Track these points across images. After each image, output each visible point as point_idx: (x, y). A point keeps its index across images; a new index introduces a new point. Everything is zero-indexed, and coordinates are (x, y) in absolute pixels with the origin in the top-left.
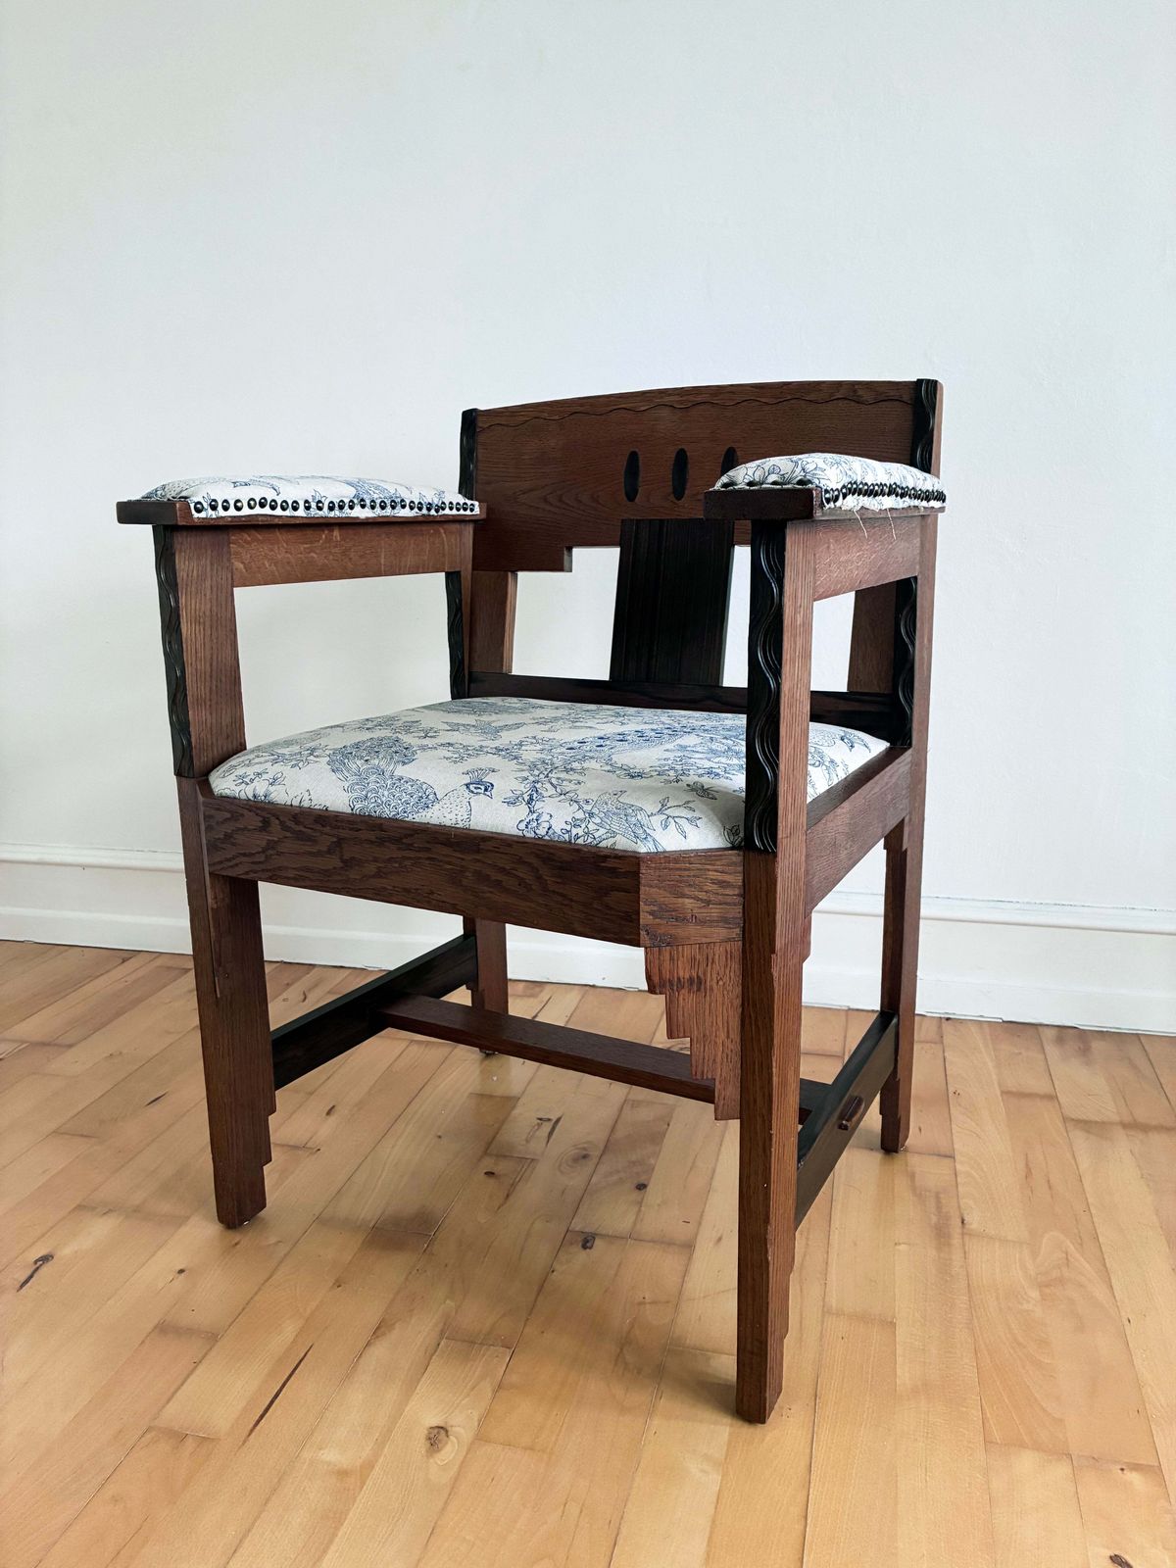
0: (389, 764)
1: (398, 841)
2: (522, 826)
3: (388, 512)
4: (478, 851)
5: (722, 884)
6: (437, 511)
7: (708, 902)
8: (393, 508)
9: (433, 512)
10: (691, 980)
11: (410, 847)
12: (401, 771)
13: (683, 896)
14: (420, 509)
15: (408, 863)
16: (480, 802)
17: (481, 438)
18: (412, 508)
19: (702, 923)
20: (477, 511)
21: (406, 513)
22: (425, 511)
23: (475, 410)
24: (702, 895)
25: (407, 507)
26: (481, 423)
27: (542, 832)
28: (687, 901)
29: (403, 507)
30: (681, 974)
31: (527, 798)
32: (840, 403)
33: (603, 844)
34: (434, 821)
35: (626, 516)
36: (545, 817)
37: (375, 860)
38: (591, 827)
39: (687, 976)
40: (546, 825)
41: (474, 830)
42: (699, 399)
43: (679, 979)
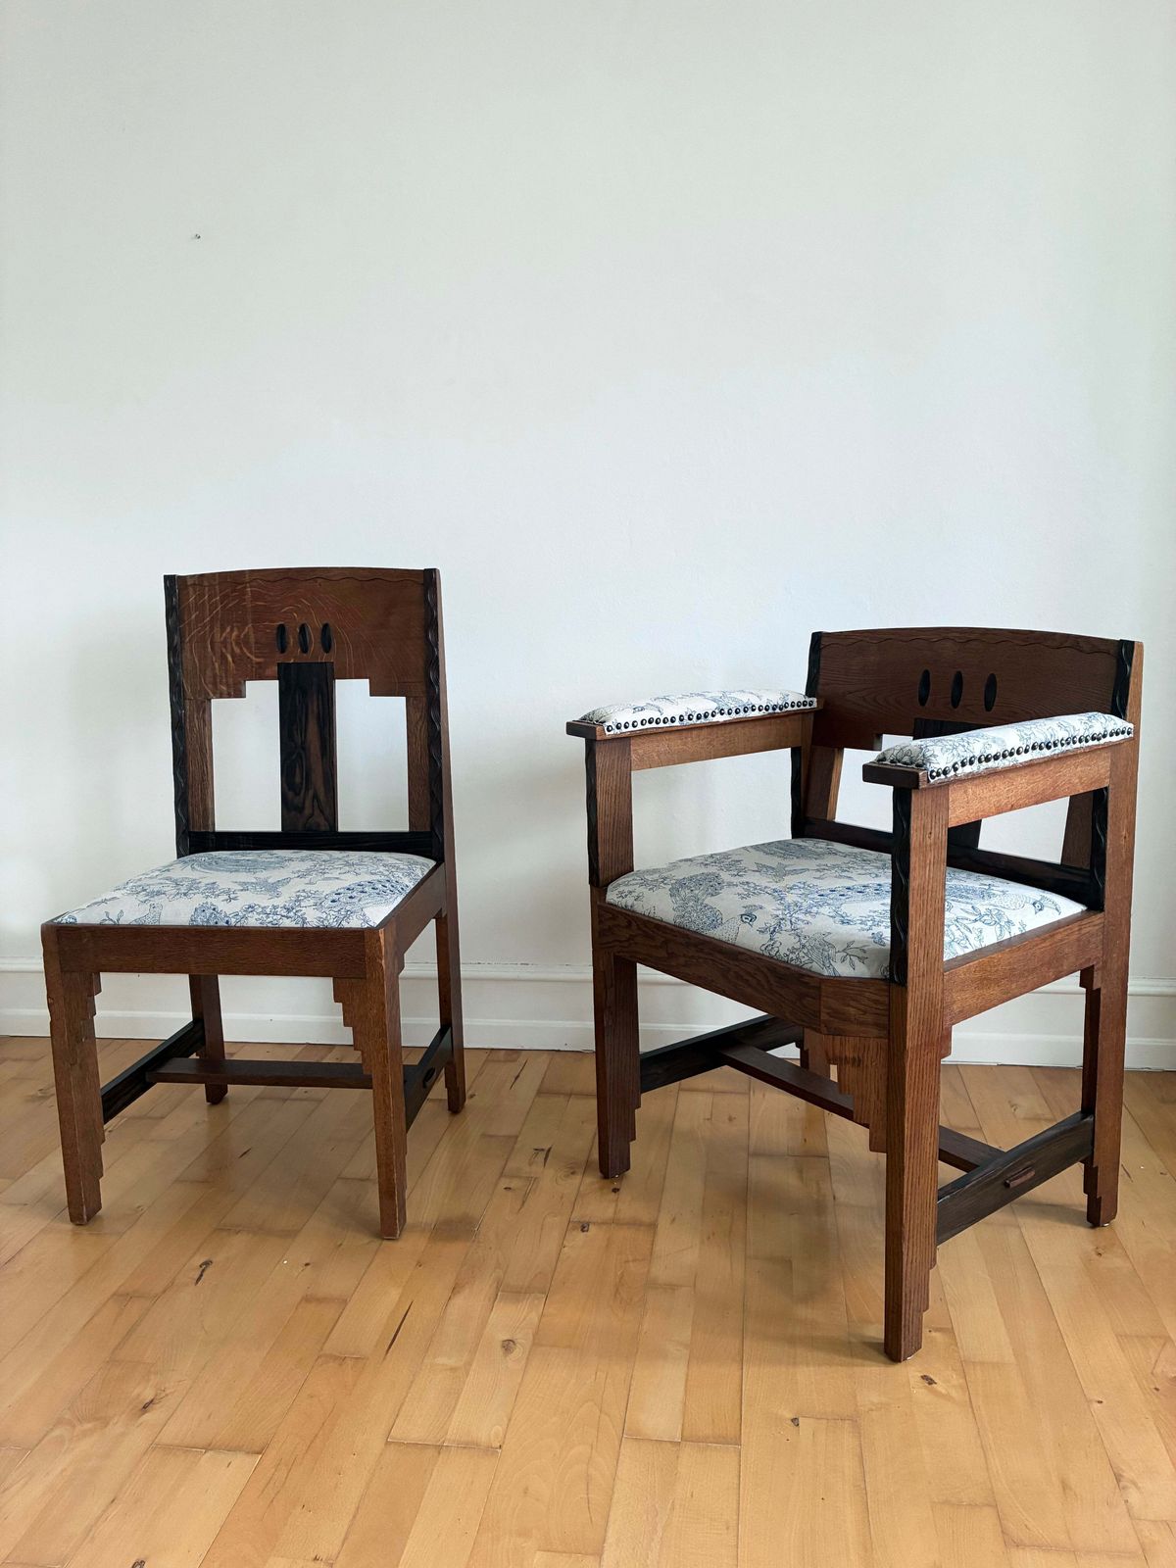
0: (703, 895)
1: (696, 946)
2: (763, 948)
3: (742, 715)
4: (737, 960)
5: (876, 1002)
6: (781, 709)
7: (865, 1013)
8: (745, 712)
9: (778, 710)
10: (854, 1058)
11: (702, 951)
12: (709, 901)
13: (849, 1005)
14: (767, 710)
15: (701, 960)
16: (745, 928)
17: (824, 652)
18: (760, 710)
19: (862, 1023)
20: (815, 705)
21: (757, 713)
22: (771, 711)
23: (820, 633)
24: (862, 1007)
25: (757, 710)
26: (824, 642)
27: (773, 953)
28: (851, 1009)
29: (753, 710)
30: (847, 1054)
31: (772, 929)
32: (1068, 650)
33: (805, 966)
34: (717, 937)
35: (918, 716)
36: (778, 944)
37: (684, 955)
38: (801, 954)
39: (851, 1056)
40: (776, 949)
41: (739, 945)
42: (972, 637)
43: (846, 1057)
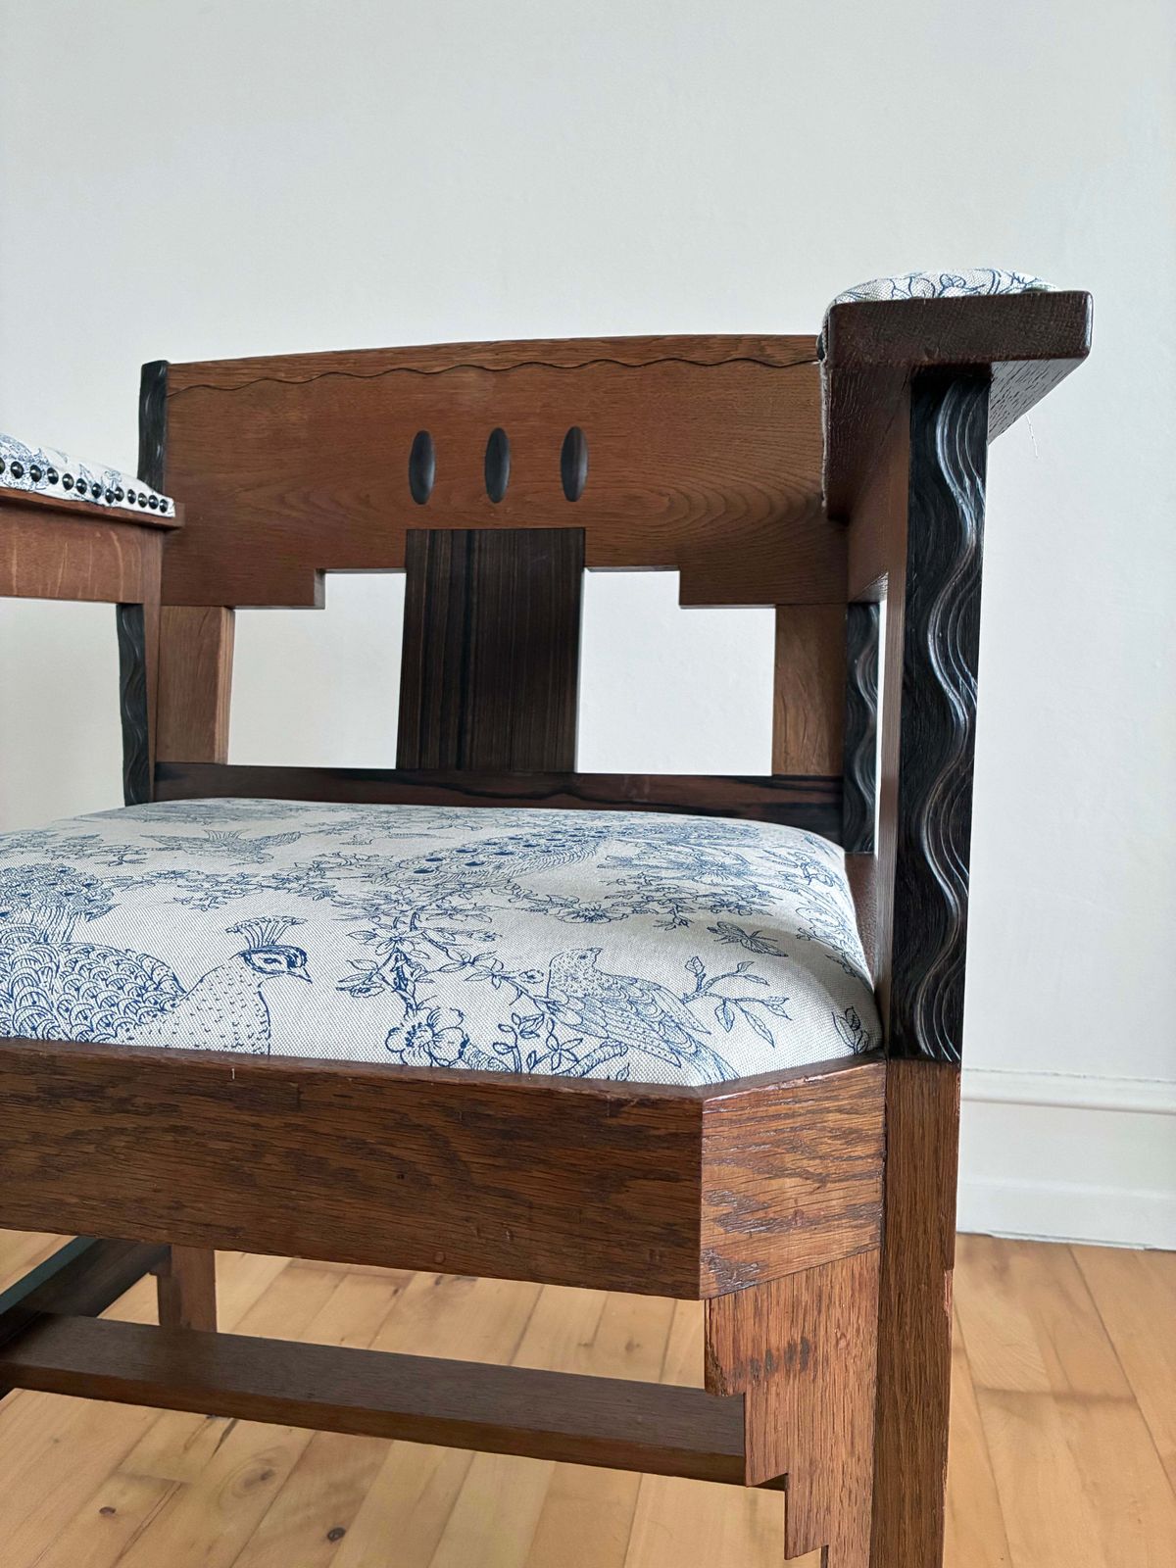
0: (57, 919)
1: (93, 1093)
2: (398, 1042)
3: (26, 483)
4: (298, 1106)
5: (850, 1136)
6: (109, 500)
7: (823, 1180)
8: (36, 478)
9: (102, 500)
10: (791, 1347)
11: (122, 1106)
12: (84, 932)
13: (780, 1172)
14: (82, 490)
15: (119, 1142)
16: (283, 990)
17: (174, 406)
18: (67, 486)
19: (813, 1223)
20: (171, 512)
21: (57, 491)
22: (88, 496)
23: (162, 363)
24: (813, 1166)
25: (60, 483)
26: (174, 383)
27: (447, 1052)
28: (789, 1182)
29: (54, 480)
30: (774, 1340)
31: (391, 977)
32: (740, 366)
33: (599, 1073)
34: (183, 1041)
35: (413, 525)
36: (447, 1019)
37: (36, 1138)
38: (564, 1034)
39: (784, 1344)
40: (457, 1038)
41: (281, 1057)
42: (526, 357)
43: (769, 1351)
